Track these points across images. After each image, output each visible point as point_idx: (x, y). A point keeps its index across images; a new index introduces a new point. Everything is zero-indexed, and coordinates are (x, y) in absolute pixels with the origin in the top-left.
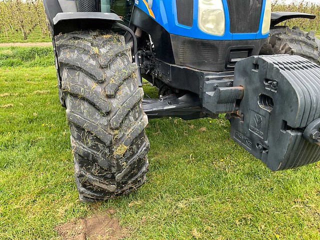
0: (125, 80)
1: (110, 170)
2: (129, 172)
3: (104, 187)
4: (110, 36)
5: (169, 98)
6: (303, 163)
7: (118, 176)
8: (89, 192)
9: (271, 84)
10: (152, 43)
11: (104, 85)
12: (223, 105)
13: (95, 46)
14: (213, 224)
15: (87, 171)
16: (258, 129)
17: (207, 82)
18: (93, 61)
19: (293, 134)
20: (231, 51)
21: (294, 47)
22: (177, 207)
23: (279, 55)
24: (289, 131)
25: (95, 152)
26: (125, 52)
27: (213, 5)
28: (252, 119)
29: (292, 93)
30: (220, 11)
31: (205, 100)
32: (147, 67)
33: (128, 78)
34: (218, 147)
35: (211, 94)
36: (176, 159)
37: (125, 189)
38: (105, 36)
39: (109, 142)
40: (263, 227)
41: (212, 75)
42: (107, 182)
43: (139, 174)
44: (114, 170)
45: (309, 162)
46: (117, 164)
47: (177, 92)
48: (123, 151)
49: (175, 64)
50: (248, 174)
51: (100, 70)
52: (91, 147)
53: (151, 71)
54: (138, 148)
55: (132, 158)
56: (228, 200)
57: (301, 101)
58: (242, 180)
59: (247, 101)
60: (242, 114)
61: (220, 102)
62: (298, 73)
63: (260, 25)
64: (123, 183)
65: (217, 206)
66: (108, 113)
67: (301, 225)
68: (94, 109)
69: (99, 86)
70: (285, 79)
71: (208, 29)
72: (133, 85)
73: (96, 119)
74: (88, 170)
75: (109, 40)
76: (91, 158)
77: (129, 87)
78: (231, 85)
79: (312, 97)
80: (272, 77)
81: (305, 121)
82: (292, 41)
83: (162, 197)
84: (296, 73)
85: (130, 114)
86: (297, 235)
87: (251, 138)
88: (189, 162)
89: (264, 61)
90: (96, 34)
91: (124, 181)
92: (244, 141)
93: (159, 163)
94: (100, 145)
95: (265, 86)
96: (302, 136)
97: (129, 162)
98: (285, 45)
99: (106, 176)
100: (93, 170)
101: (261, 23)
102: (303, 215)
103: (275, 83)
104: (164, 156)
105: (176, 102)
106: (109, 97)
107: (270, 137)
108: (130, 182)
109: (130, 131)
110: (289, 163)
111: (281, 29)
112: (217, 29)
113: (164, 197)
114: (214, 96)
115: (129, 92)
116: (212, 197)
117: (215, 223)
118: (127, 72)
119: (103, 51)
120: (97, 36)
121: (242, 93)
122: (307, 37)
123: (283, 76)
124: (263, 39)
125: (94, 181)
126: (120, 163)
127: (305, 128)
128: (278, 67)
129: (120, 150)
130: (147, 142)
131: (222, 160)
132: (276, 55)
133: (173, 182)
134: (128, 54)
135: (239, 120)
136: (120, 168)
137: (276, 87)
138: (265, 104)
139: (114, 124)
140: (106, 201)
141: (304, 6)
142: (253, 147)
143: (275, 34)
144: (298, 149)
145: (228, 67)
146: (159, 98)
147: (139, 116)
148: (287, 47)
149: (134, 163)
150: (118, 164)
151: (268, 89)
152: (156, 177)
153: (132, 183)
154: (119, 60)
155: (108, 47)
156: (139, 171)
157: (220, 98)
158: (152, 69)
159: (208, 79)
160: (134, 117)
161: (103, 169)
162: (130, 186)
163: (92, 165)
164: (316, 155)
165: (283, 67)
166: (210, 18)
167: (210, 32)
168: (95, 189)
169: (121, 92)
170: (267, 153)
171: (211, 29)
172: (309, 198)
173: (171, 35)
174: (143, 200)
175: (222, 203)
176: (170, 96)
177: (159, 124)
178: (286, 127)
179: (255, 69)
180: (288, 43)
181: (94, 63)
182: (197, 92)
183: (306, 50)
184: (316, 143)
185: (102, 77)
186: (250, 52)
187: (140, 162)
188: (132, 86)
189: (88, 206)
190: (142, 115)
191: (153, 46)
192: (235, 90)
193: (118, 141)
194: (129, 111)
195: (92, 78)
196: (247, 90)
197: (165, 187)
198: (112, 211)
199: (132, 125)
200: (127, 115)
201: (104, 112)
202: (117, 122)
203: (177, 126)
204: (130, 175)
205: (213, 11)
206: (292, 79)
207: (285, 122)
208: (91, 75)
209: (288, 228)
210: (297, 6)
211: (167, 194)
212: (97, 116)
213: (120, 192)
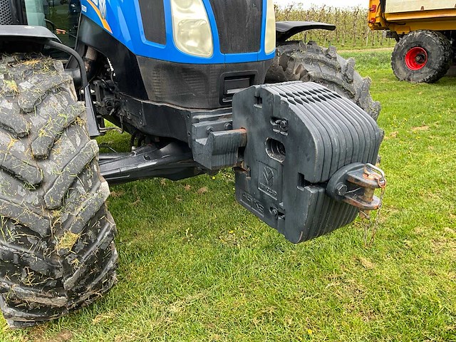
0: (64, 129)
1: (53, 275)
2: (85, 273)
3: (46, 301)
4: (36, 62)
5: (146, 151)
6: (331, 228)
7: (68, 282)
8: (22, 313)
9: (279, 123)
10: (112, 70)
11: (29, 140)
12: (221, 156)
13: (10, 79)
14: (222, 330)
15: (12, 281)
16: (270, 186)
17: (196, 125)
18: (7, 103)
19: (312, 191)
20: (226, 78)
21: (312, 70)
22: (168, 313)
23: (288, 82)
24: (308, 188)
25: (23, 250)
26: (63, 86)
27: (192, 12)
28: (261, 173)
29: (307, 135)
30: (204, 22)
31: (196, 151)
32: (109, 104)
33: (71, 126)
34: (226, 213)
35: (203, 141)
36: (165, 239)
37: (82, 299)
38: (28, 63)
39: (44, 231)
40: (290, 322)
41: (203, 113)
42: (50, 293)
43: (104, 274)
44: (58, 274)
45: (338, 226)
46: (63, 263)
47: (157, 140)
48: (71, 243)
49: (147, 99)
50: (267, 247)
51: (22, 117)
52: (15, 243)
53: (116, 110)
54: (97, 234)
55: (88, 250)
56: (241, 289)
57: (319, 145)
58: (259, 257)
59: (253, 149)
60: (248, 167)
61: (216, 152)
62: (313, 106)
63: (262, 42)
64: (78, 291)
65: (225, 302)
66: (39, 185)
67: (339, 310)
68: (13, 181)
69: (20, 143)
70: (297, 116)
71: (188, 47)
72: (80, 136)
73: (19, 197)
74: (14, 279)
75: (36, 68)
76: (16, 260)
77: (74, 141)
78: (230, 128)
79: (332, 138)
80: (279, 115)
81: (326, 172)
82: (308, 61)
83: (145, 302)
84: (311, 107)
85: (78, 182)
86: (335, 325)
87: (263, 200)
88: (185, 241)
89: (268, 93)
90: (13, 60)
91: (79, 287)
92: (253, 205)
93: (140, 249)
94: (30, 238)
95: (272, 127)
96: (325, 192)
97: (83, 258)
98: (300, 67)
99: (47, 285)
100: (22, 279)
101: (262, 37)
102: (341, 297)
103: (284, 122)
104: (147, 236)
105: (156, 155)
106: (39, 158)
107: (286, 198)
108: (89, 288)
109: (79, 209)
110: (313, 231)
111: (294, 45)
112: (203, 49)
113: (148, 300)
114: (207, 145)
115: (73, 149)
116: (219, 289)
117: (224, 328)
118: (67, 117)
119: (25, 86)
120: (15, 62)
121: (244, 137)
122: (327, 55)
123: (293, 113)
124: (268, 60)
125: (26, 295)
126: (69, 261)
127: (328, 181)
128: (286, 99)
129: (65, 242)
130: (111, 223)
131: (232, 232)
132: (285, 83)
133: (160, 275)
134: (68, 89)
135: (244, 176)
136: (69, 270)
137: (286, 128)
138: (276, 152)
139: (51, 202)
140: (56, 321)
141: (326, 13)
142: (266, 212)
143: (286, 52)
144: (322, 211)
145: (222, 102)
146: (130, 151)
147: (94, 184)
148: (302, 69)
149: (92, 258)
150: (65, 263)
151: (276, 131)
152: (136, 271)
153: (92, 289)
154: (53, 98)
155: (33, 80)
156: (102, 268)
157: (214, 147)
158: (118, 108)
159: (198, 121)
160: (86, 186)
161: (41, 275)
162: (91, 293)
163: (21, 271)
164: (347, 215)
165: (292, 99)
166: (191, 32)
167: (193, 53)
168: (31, 308)
169: (60, 149)
170: (284, 218)
171: (193, 48)
172: (347, 270)
173: (137, 57)
174: (115, 311)
175: (234, 295)
176: (147, 147)
177: (139, 188)
178: (304, 182)
179: (258, 104)
180: (303, 64)
181: (10, 106)
182: (184, 139)
183: (326, 73)
184: (345, 200)
185: (24, 127)
186: (252, 79)
187: (103, 256)
188: (78, 139)
189: (25, 334)
190: (99, 182)
191: (114, 75)
192: (235, 135)
193: (60, 227)
194: (76, 179)
195: (8, 131)
196: (250, 133)
197: (149, 285)
198: (66, 336)
199: (83, 200)
200: (73, 184)
201: (31, 183)
202: (56, 199)
203: (165, 189)
204: (88, 277)
205: (195, 22)
206: (305, 117)
207: (302, 176)
208: (5, 125)
209: (323, 317)
210: (318, 12)
211: (154, 295)
212: (21, 190)
213: (74, 305)
